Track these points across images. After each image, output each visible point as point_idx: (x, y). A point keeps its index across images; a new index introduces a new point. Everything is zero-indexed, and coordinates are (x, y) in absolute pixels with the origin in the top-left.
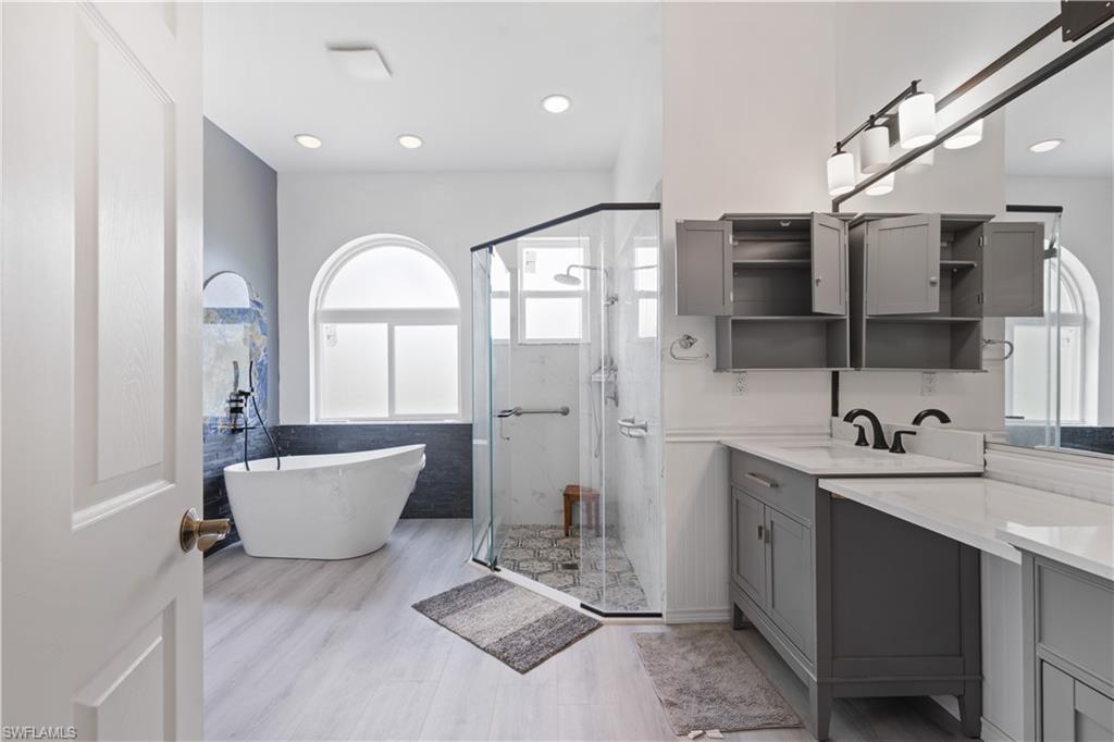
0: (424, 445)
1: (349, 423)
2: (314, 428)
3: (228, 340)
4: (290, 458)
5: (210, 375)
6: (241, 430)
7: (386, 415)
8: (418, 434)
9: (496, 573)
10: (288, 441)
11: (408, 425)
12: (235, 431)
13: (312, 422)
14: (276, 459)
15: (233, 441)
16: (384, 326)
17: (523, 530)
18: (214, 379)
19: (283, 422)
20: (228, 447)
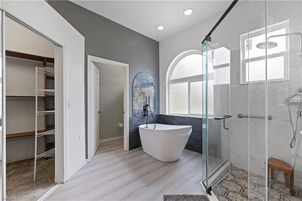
0: (192, 126)
1: (176, 115)
2: (167, 116)
3: (143, 91)
4: (158, 124)
5: (137, 100)
6: (146, 115)
7: (187, 113)
8: (197, 121)
9: (208, 196)
10: (162, 119)
11: (193, 118)
12: (145, 115)
13: (167, 114)
14: (154, 124)
15: (145, 118)
16: (187, 83)
17: (241, 172)
18: (138, 101)
19: (161, 113)
20: (143, 120)
